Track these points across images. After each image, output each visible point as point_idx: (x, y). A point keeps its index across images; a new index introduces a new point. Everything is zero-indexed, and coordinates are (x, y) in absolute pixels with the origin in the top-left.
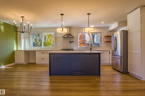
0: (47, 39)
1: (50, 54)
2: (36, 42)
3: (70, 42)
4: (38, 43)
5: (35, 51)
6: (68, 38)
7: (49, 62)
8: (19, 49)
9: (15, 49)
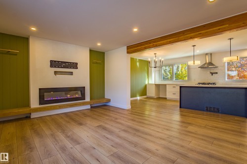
0: (180, 69)
1: (181, 87)
2: (166, 73)
3: (212, 74)
4: (168, 75)
5: (166, 85)
6: (209, 69)
7: (179, 98)
8: (150, 82)
9: (147, 83)
